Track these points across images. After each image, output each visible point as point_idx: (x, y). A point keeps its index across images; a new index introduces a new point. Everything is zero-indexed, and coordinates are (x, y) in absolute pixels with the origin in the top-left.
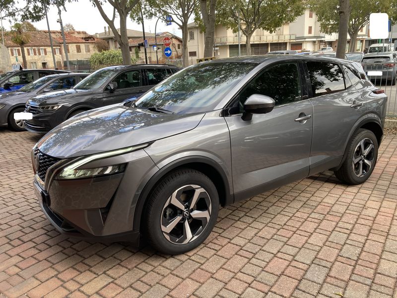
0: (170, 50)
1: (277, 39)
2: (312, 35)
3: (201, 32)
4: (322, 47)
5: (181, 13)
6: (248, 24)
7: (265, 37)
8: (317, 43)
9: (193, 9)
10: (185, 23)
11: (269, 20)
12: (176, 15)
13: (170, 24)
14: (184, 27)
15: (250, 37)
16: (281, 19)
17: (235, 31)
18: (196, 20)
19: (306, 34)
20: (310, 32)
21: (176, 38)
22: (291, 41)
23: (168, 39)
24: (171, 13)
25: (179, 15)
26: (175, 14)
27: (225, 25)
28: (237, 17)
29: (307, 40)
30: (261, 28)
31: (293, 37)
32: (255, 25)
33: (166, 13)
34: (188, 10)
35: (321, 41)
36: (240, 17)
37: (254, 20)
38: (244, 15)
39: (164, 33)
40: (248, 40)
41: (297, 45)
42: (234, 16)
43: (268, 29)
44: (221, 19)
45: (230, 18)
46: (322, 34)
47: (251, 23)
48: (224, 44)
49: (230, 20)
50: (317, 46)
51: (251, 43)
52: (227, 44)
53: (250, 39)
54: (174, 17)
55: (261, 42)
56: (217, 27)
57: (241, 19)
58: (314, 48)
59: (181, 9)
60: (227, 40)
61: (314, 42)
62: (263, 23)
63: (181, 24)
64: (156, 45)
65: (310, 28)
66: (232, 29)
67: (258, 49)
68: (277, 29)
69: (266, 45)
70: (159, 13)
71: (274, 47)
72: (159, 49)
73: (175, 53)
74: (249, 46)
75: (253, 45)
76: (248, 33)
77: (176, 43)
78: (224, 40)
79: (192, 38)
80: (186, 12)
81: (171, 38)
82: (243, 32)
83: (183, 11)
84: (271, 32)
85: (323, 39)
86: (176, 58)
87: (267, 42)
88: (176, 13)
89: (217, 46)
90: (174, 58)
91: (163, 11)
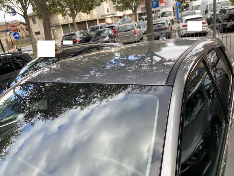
1: (90, 18)
6: (72, 10)
7: (83, 18)
10: (25, 13)
11: (85, 6)
13: (15, 15)
14: (25, 16)
16: (92, 5)
17: (63, 16)
18: (34, 10)
20: (108, 12)
21: (23, 24)
22: (99, 18)
25: (19, 7)
26: (16, 7)
27: (56, 12)
29: (107, 16)
30: (80, 12)
32: (76, 10)
34: (26, 3)
35: (115, 17)
36: (65, 5)
37: (75, 7)
39: (14, 21)
40: (74, 20)
41: (102, 20)
42: (61, 5)
43: (85, 12)
44: (52, 8)
45: (58, 7)
46: (115, 12)
49: (58, 8)
50: (113, 20)
51: (76, 22)
55: (81, 21)
60: (59, 22)
61: (111, 17)
62: (81, 9)
64: (8, 30)
65: (108, 9)
66: (61, 14)
67: (80, 25)
71: (89, 23)
72: (11, 33)
73: (25, 34)
77: (24, 27)
79: (34, 22)
80: (24, 5)
82: (69, 15)
84: (87, 14)
86: (26, 37)
87: (85, 20)
89: (53, 27)
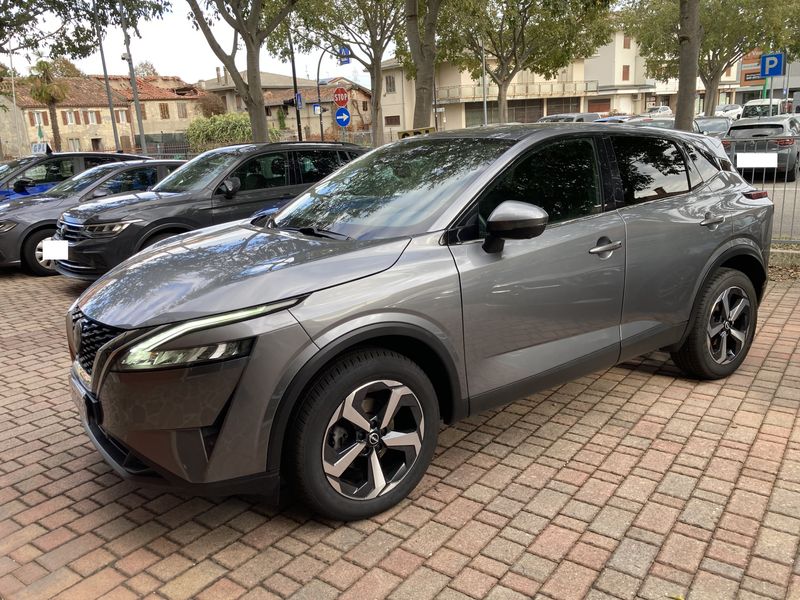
0: (348, 114)
1: (561, 90)
2: (630, 82)
3: (408, 78)
4: (650, 105)
5: (368, 41)
6: (503, 62)
7: (537, 87)
8: (640, 97)
9: (392, 33)
10: (376, 60)
11: (544, 53)
12: (359, 44)
13: (348, 62)
14: (374, 68)
15: (506, 86)
16: (567, 52)
17: (475, 76)
18: (399, 53)
19: (618, 81)
20: (626, 76)
21: (360, 90)
22: (589, 94)
23: (342, 91)
24: (348, 41)
25: (364, 44)
26: (357, 43)
27: (456, 63)
28: (481, 48)
29: (619, 92)
30: (528, 69)
31: (592, 87)
32: (516, 62)
33: (338, 40)
34: (383, 33)
35: (648, 95)
36: (487, 47)
37: (513, 53)
38: (494, 44)
39: (335, 80)
40: (503, 92)
41: (600, 103)
42: (473, 45)
43: (541, 72)
44: (448, 52)
45: (465, 50)
46: (650, 81)
47: (508, 59)
48: (454, 102)
49: (466, 54)
50: (640, 105)
51: (508, 98)
52: (461, 101)
53: (505, 90)
54: (355, 49)
55: (529, 98)
56: (440, 67)
57: (488, 52)
58: (635, 109)
59: (368, 32)
60: (460, 93)
61: (634, 96)
62: (531, 60)
63: (369, 62)
64: (320, 103)
65: (626, 69)
66: (470, 71)
67: (523, 110)
68: (560, 71)
69: (539, 102)
70: (326, 40)
71: (553, 106)
72: (325, 110)
73: (358, 119)
74: (504, 106)
75: (512, 103)
76: (502, 78)
77: (360, 98)
78: (454, 93)
79: (391, 88)
80: (378, 38)
81: (350, 90)
82: (492, 76)
83: (373, 37)
84: (548, 77)
85: (651, 90)
86: (359, 128)
87: (541, 97)
88: (359, 40)
89: (441, 106)
90: (356, 128)
91: (333, 36)
